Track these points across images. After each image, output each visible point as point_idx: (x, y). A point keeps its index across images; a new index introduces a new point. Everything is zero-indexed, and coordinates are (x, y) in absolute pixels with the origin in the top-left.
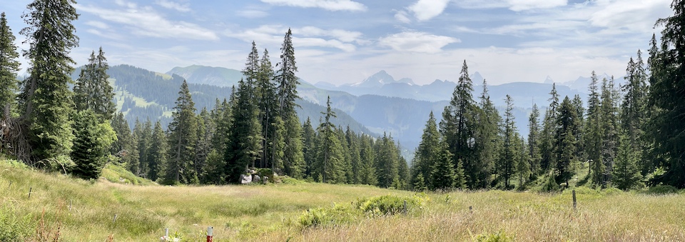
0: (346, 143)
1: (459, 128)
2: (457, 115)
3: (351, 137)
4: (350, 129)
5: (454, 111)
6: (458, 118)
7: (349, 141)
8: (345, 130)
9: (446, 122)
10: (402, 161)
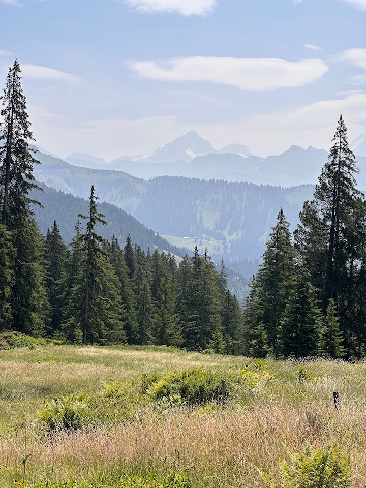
0: (125, 269)
1: (331, 241)
2: (327, 217)
3: (135, 257)
4: (133, 242)
5: (322, 208)
6: (329, 223)
7: (130, 264)
8: (122, 246)
9: (307, 230)
10: (229, 301)
